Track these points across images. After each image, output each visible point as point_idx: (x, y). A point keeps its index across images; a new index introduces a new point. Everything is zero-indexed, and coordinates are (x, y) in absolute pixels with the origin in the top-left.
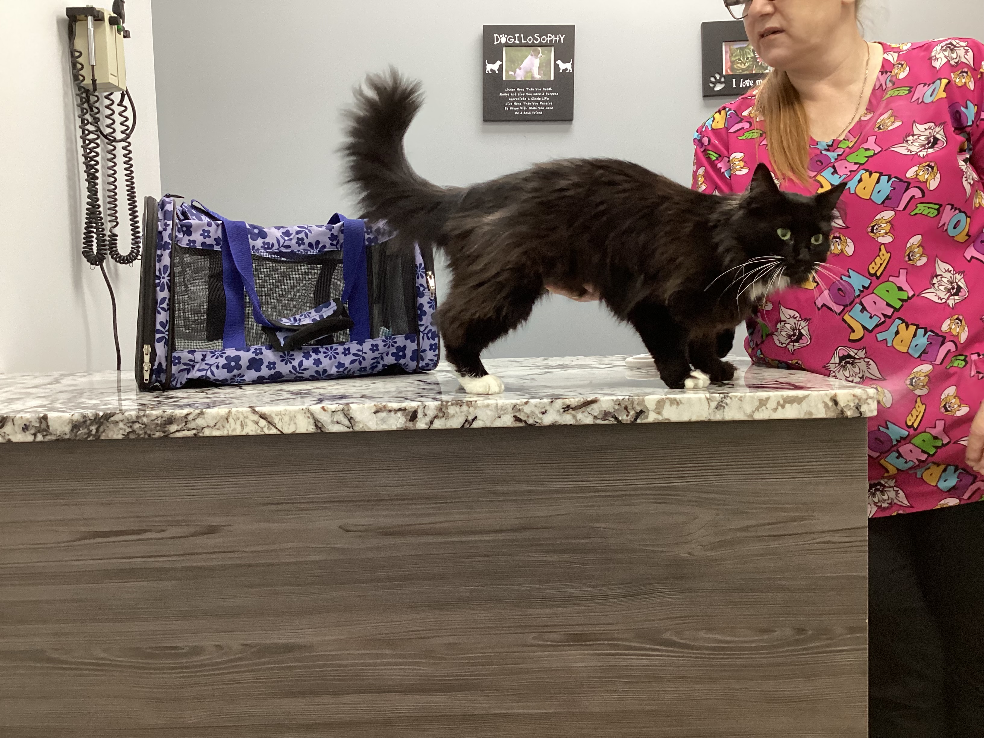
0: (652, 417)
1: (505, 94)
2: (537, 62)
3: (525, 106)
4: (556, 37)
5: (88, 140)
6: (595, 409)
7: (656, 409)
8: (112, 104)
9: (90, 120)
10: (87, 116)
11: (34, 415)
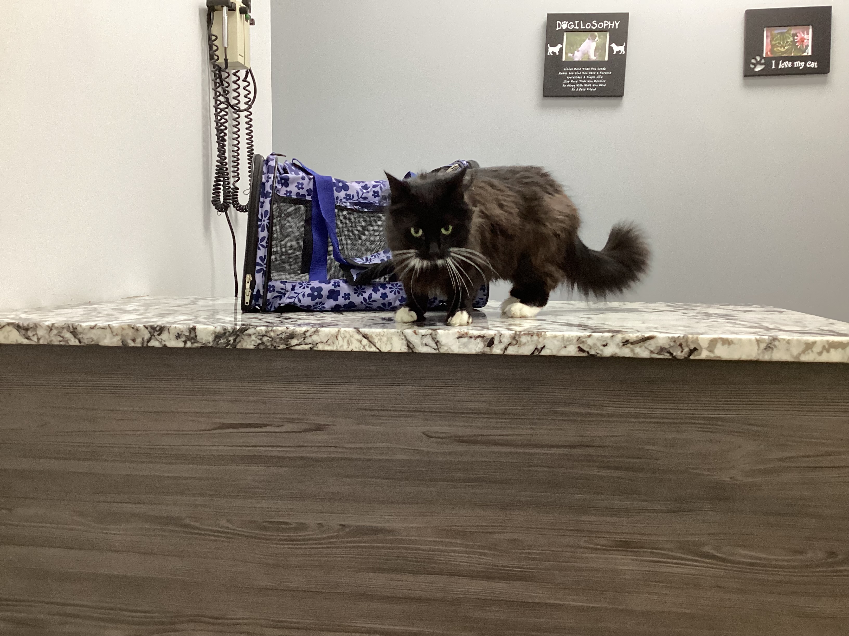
0: (704, 355)
1: (564, 73)
2: (593, 45)
3: (581, 83)
4: (612, 23)
5: (220, 109)
6: (652, 345)
7: (708, 347)
8: (238, 80)
9: (222, 93)
10: (220, 89)
11: (185, 326)
